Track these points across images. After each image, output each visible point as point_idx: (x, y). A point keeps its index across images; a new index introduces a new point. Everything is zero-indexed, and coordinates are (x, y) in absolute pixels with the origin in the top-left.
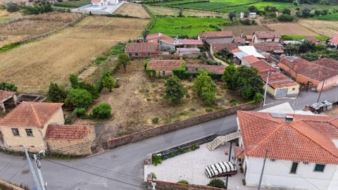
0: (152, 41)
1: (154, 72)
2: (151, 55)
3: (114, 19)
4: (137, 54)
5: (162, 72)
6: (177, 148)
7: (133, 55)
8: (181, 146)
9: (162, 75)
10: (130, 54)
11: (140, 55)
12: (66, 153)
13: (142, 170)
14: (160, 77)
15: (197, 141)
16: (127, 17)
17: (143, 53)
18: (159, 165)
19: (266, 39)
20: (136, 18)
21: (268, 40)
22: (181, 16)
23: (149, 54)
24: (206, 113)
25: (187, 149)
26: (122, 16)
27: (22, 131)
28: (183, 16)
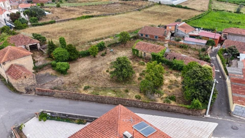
0: (170, 28)
1: (138, 51)
2: (158, 39)
3: (175, 8)
4: (147, 36)
5: (143, 53)
6: (65, 115)
7: (144, 36)
8: (69, 116)
9: (143, 56)
10: (142, 35)
11: (149, 37)
13: (29, 119)
15: (86, 118)
16: (185, 8)
17: (152, 36)
18: (42, 121)
20: (193, 9)
23: (156, 37)
24: (134, 98)
25: (75, 120)
26: (182, 7)
28: (240, 13)
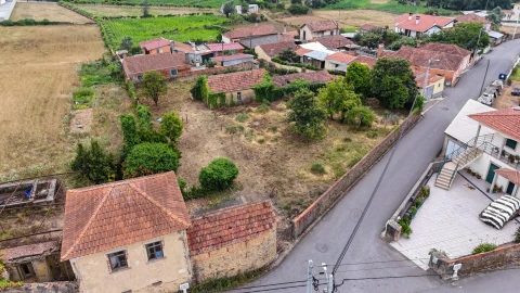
0: (161, 51)
1: (222, 96)
2: (177, 75)
3: (22, 28)
5: (235, 94)
6: (411, 199)
9: (236, 100)
10: (140, 77)
12: (234, 273)
14: (233, 105)
16: (46, 23)
17: (163, 72)
19: (323, 32)
20: (67, 23)
21: (325, 34)
22: (146, 15)
23: (174, 72)
26: (36, 23)
27: (137, 253)
28: (150, 16)
